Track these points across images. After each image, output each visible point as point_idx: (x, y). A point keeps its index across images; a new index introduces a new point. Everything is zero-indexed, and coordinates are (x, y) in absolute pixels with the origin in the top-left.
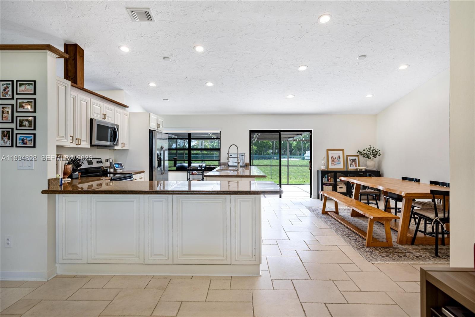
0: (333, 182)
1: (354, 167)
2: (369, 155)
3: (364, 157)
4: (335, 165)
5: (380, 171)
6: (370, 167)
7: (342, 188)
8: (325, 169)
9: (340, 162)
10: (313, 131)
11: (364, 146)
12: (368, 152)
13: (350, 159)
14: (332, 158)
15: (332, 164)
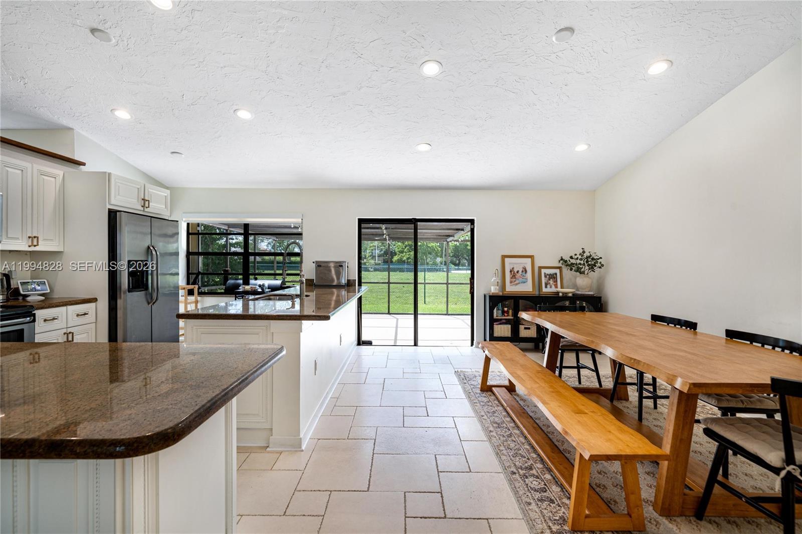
0: (512, 318)
1: (553, 289)
2: (581, 266)
3: (571, 269)
4: (517, 284)
5: (601, 297)
6: (583, 289)
7: (529, 328)
8: (497, 292)
9: (527, 279)
10: (476, 222)
11: (570, 250)
12: (578, 261)
13: (545, 273)
14: (511, 271)
15: (511, 282)
